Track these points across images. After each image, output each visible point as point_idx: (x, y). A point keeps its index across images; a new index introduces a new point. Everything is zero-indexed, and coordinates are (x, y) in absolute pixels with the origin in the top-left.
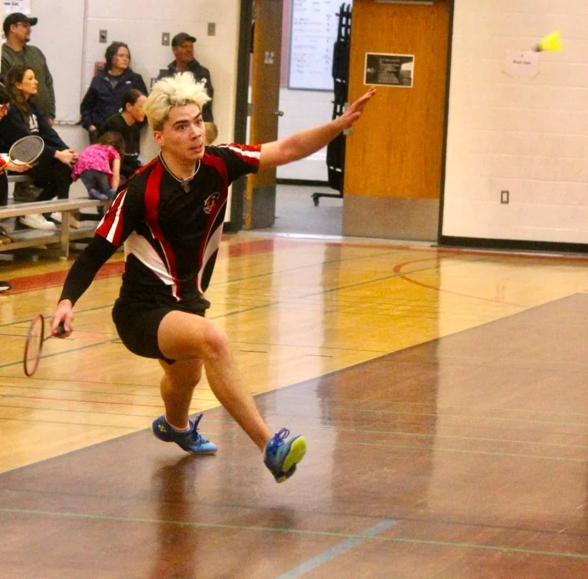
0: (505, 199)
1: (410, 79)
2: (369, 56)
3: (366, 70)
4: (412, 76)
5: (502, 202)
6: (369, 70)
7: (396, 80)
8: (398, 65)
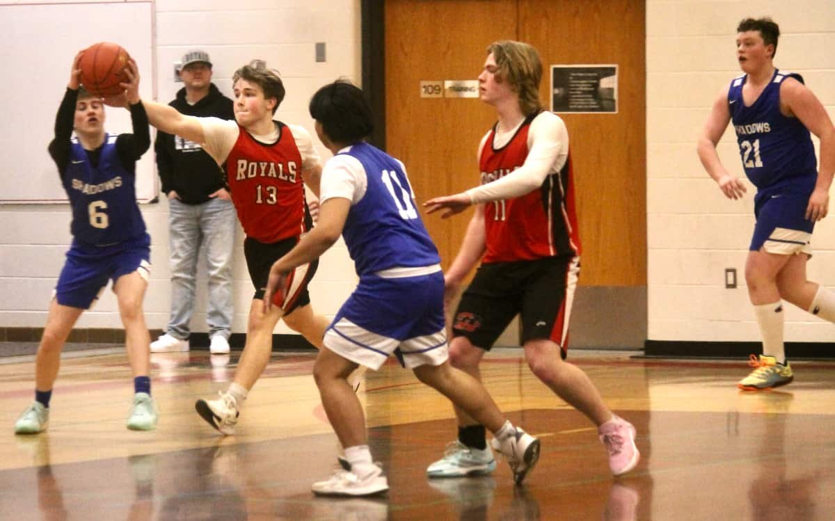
0: (731, 281)
1: (613, 101)
2: (556, 70)
3: (552, 91)
4: (616, 96)
5: (728, 286)
6: (557, 91)
7: (593, 103)
8: (595, 81)
